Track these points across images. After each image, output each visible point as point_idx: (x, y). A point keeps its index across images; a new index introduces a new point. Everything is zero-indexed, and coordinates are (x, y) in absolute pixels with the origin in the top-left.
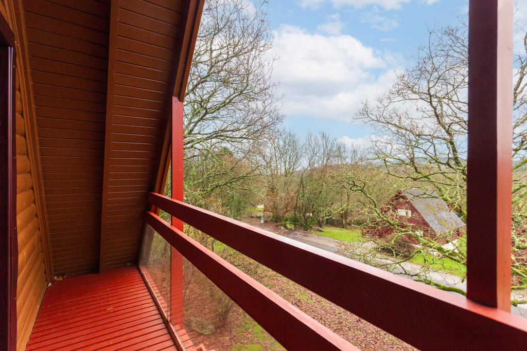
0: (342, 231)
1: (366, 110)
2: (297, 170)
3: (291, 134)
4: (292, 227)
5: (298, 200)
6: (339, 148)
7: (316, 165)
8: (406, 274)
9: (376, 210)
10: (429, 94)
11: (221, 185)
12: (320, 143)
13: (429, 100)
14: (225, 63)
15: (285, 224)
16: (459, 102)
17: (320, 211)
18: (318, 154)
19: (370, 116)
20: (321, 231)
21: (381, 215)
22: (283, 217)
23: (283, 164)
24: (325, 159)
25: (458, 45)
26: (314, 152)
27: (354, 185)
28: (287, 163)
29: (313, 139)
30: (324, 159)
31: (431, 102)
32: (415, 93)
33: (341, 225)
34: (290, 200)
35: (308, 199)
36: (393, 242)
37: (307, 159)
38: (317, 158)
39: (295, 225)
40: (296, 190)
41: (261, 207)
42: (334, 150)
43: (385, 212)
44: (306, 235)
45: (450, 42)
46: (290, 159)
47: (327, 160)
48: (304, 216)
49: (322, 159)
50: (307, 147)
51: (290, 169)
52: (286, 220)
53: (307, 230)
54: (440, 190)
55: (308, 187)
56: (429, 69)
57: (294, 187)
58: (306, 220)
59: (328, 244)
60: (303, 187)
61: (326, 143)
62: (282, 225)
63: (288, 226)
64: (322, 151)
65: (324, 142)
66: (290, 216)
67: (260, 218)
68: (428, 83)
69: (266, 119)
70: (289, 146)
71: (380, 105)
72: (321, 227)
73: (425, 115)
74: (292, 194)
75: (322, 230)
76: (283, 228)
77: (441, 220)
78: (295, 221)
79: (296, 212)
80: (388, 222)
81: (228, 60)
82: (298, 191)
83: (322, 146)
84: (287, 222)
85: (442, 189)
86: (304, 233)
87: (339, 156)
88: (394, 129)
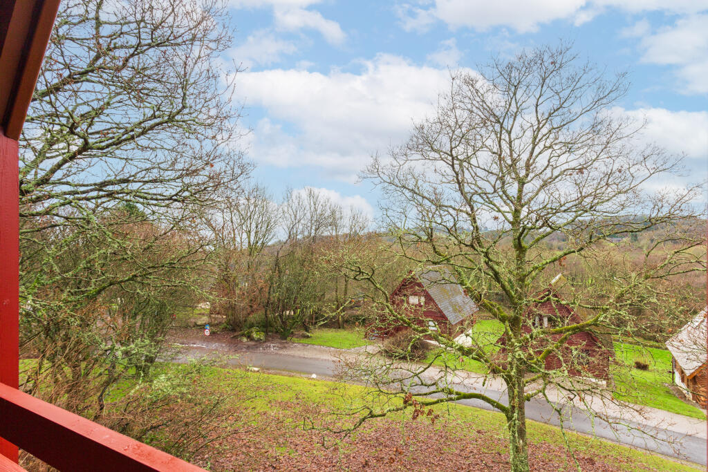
0: (339, 334)
1: (377, 166)
2: (270, 244)
3: (260, 187)
4: (262, 336)
5: (271, 292)
6: (333, 213)
7: (299, 237)
8: (422, 384)
9: (387, 306)
10: (452, 155)
11: (122, 282)
12: (306, 203)
13: (451, 163)
14: (132, 55)
15: (248, 333)
16: (479, 167)
17: (306, 308)
18: (302, 221)
19: (382, 175)
20: (308, 337)
21: (394, 312)
22: (245, 321)
23: (245, 236)
24: (314, 228)
25: (478, 99)
26: (296, 217)
27: (360, 271)
28: (253, 234)
29: (294, 197)
30: (311, 228)
31: (453, 166)
32: (435, 151)
33: (336, 324)
34: (257, 293)
35: (288, 289)
36: (409, 348)
37: (285, 227)
38: (301, 227)
39: (266, 332)
40: (267, 276)
41: (205, 306)
42: (326, 215)
43: (398, 305)
44: (285, 347)
45: (469, 94)
46: (257, 227)
47: (316, 230)
48: (281, 316)
49: (309, 228)
50: (286, 209)
51: (257, 242)
52: (252, 326)
53: (286, 339)
54: (460, 274)
55: (287, 272)
56: (452, 124)
57: (264, 273)
58: (283, 322)
59: (318, 356)
60: (280, 272)
61: (315, 205)
62: (243, 335)
63: (255, 335)
64: (308, 215)
65: (312, 204)
66: (257, 319)
67: (202, 327)
68: (451, 142)
69: (219, 166)
70: (255, 206)
71: (395, 163)
72: (307, 331)
73: (444, 180)
74: (261, 283)
75: (309, 335)
76: (245, 340)
77: (455, 305)
78: (266, 326)
79: (268, 312)
80: (402, 320)
81: (138, 49)
82: (271, 279)
83: (308, 208)
84: (253, 329)
85: (462, 273)
86: (281, 343)
87: (334, 224)
88: (409, 194)
